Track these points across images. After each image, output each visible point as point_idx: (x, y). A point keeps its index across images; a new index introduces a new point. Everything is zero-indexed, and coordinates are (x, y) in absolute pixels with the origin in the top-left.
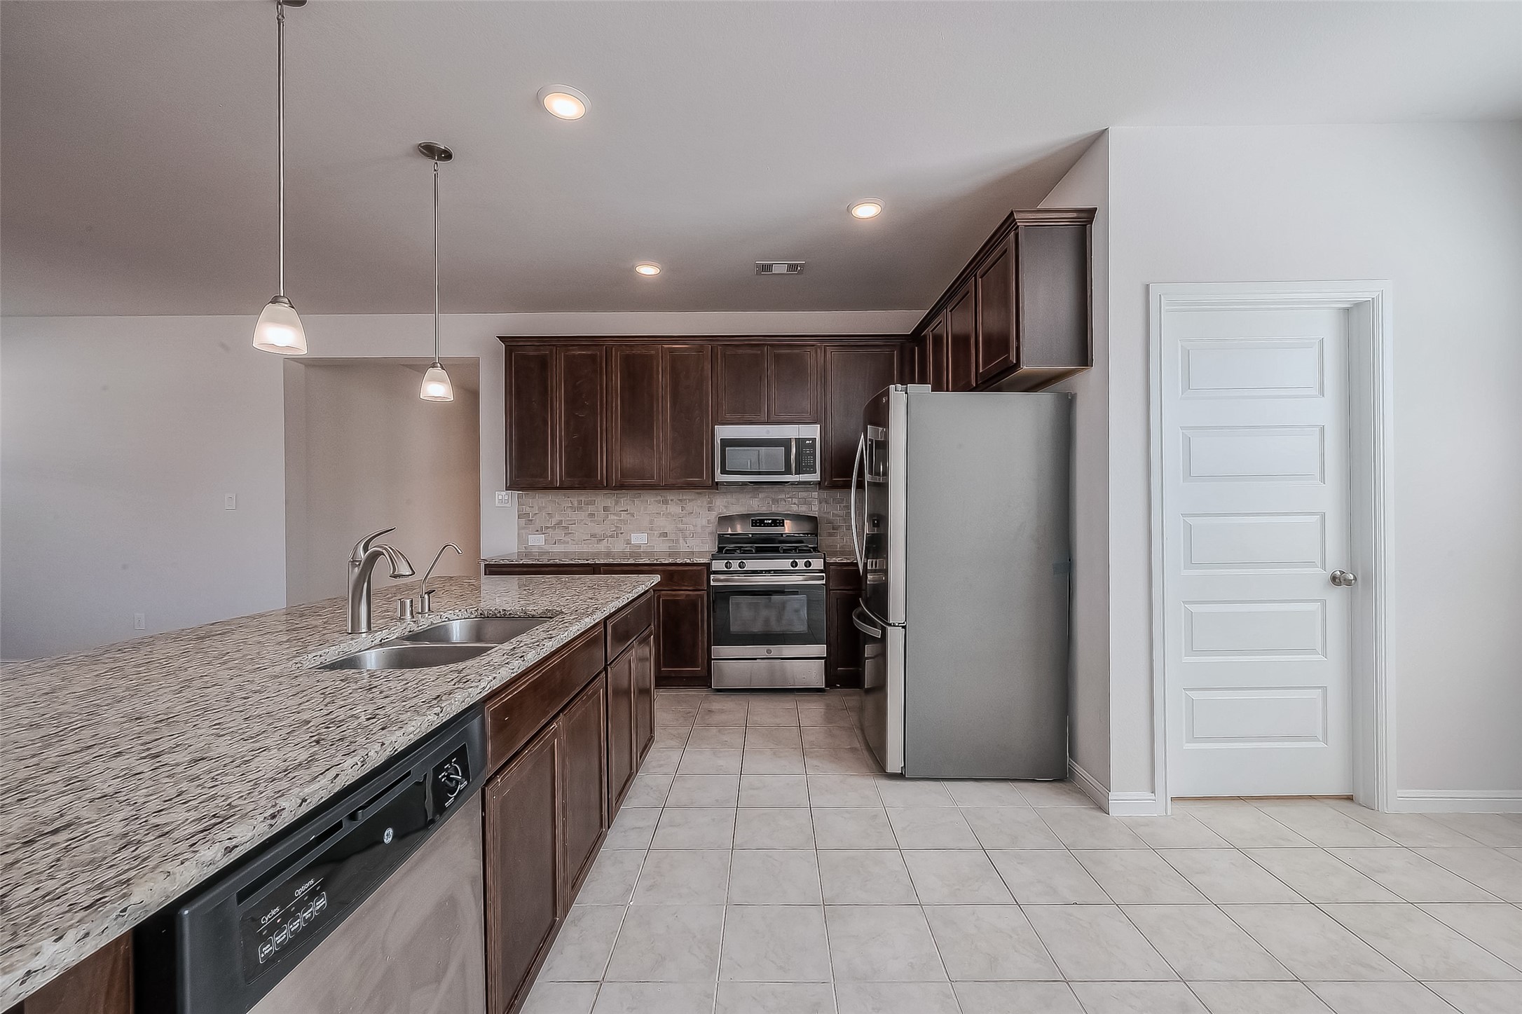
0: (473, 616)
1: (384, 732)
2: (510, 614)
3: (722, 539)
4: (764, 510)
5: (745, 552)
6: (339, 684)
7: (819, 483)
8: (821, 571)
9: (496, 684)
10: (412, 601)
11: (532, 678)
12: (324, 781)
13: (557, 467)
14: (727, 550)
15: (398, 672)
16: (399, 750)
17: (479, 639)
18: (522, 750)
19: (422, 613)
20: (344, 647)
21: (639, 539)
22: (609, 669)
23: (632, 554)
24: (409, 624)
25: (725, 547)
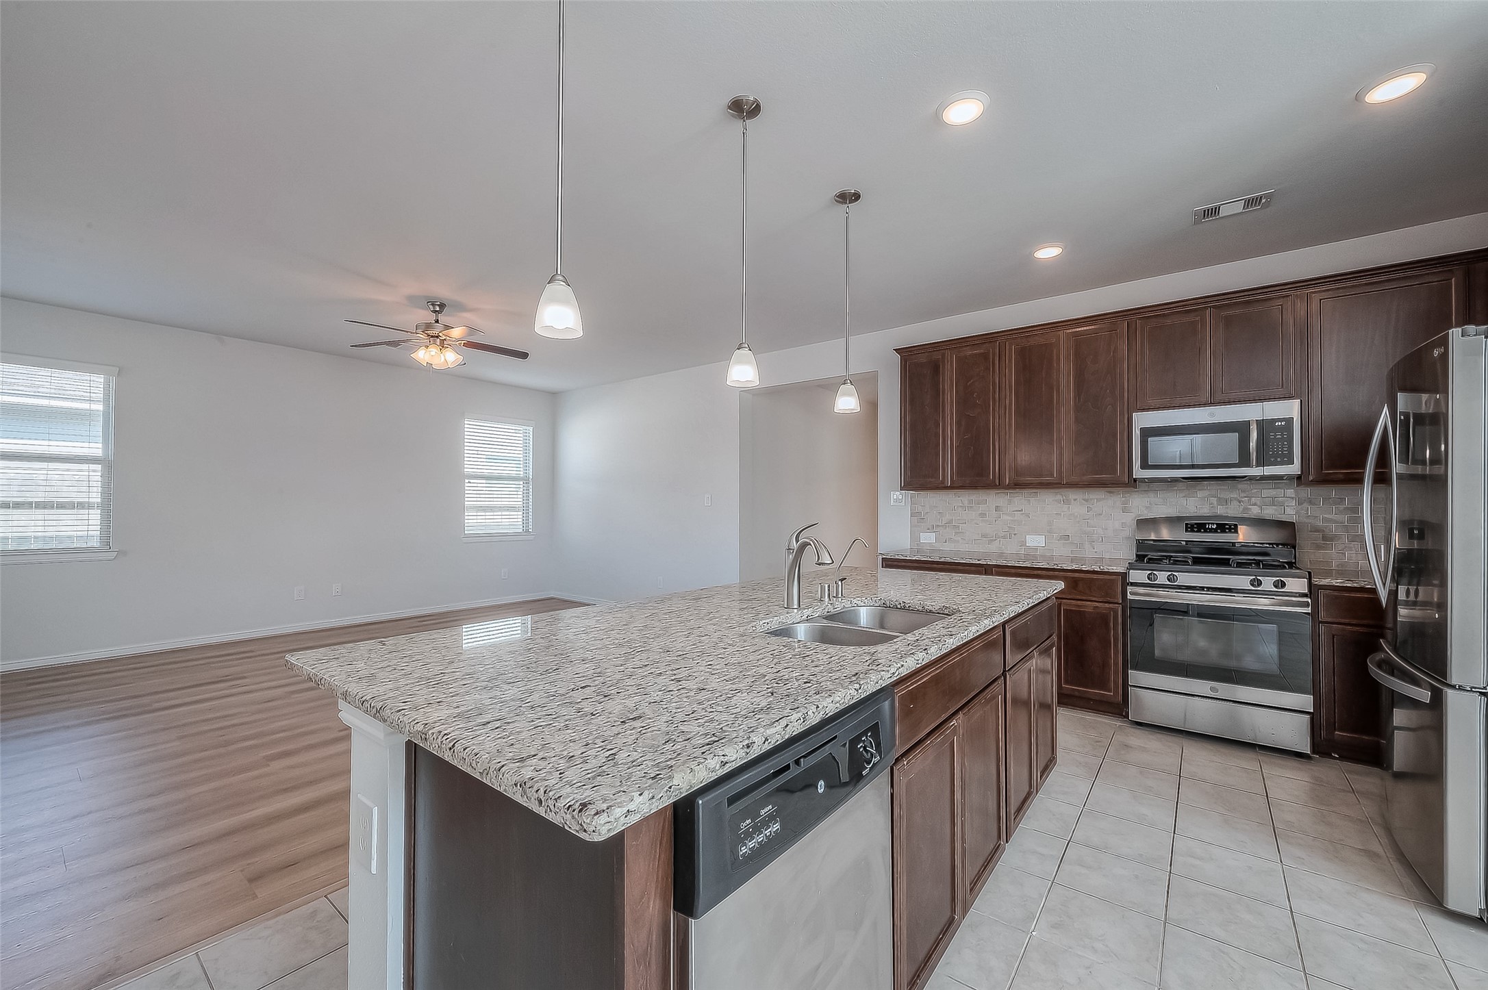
0: (876, 605)
1: (818, 697)
2: (909, 607)
3: (1141, 544)
4: (1205, 511)
5: (1176, 562)
6: (783, 649)
7: (1299, 478)
8: (1304, 595)
9: (904, 672)
10: (829, 586)
11: (933, 672)
12: (779, 727)
13: (948, 465)
14: (1150, 559)
15: (824, 646)
16: (829, 715)
17: (882, 626)
18: (924, 739)
19: (836, 597)
20: (782, 618)
21: (1035, 541)
22: (1008, 676)
23: (1027, 557)
24: (827, 606)
25: (1147, 555)
